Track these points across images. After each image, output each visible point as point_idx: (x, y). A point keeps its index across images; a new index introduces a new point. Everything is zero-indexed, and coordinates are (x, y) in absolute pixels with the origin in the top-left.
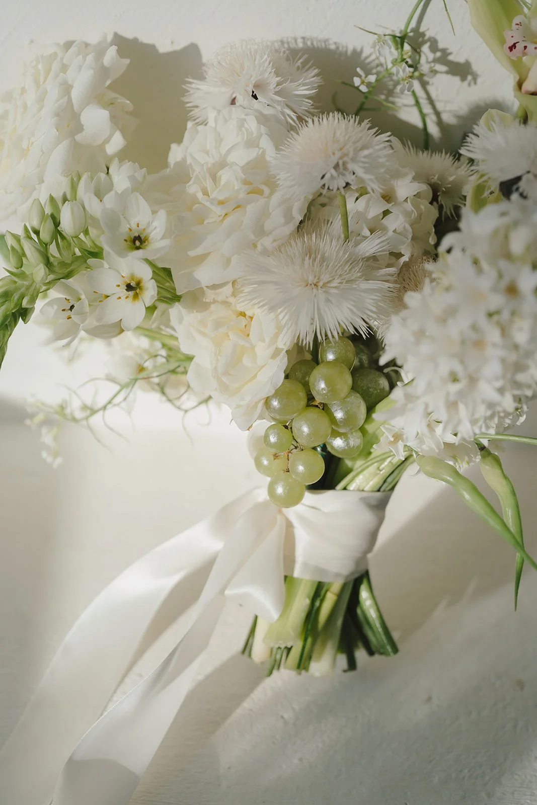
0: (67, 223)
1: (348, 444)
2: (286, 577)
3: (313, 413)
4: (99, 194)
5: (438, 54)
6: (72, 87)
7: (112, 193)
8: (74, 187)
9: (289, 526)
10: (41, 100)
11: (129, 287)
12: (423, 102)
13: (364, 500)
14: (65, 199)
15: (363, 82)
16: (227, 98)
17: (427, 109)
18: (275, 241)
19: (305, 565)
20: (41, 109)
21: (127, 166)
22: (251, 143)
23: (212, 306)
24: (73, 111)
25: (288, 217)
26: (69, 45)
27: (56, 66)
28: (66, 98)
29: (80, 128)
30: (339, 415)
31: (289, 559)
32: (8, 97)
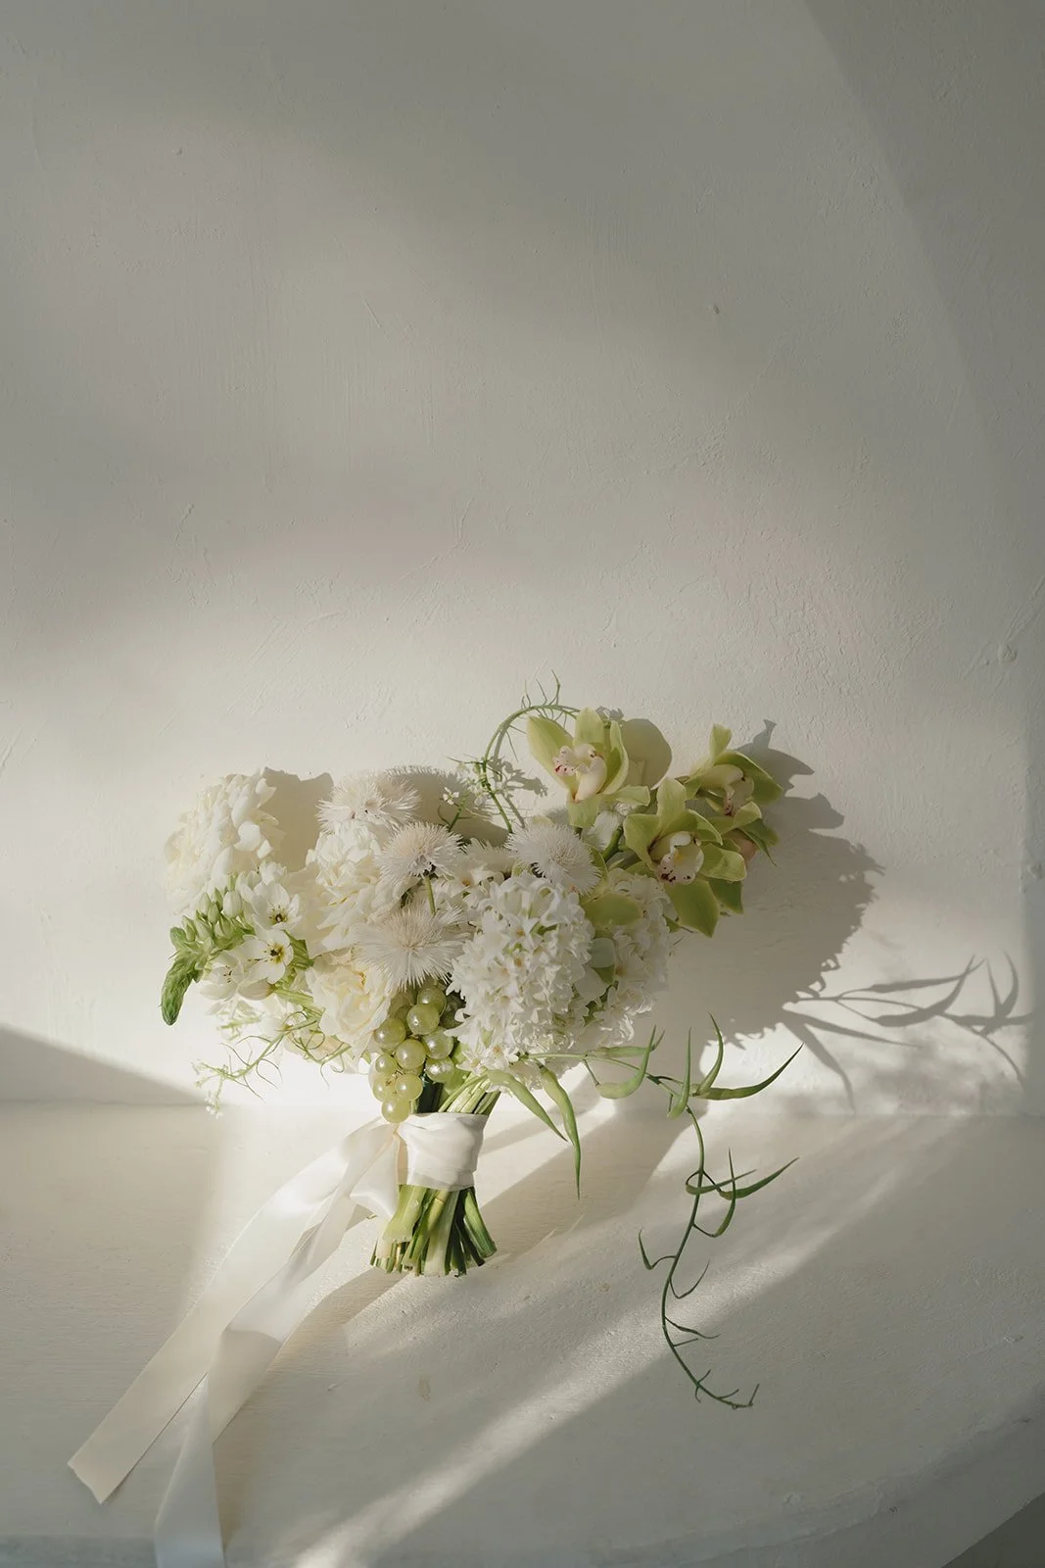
0: (228, 908)
1: (441, 1069)
2: (401, 1186)
3: (410, 1043)
4: (251, 886)
5: (514, 774)
6: (231, 809)
7: (260, 884)
8: (233, 882)
9: (403, 1144)
10: (209, 819)
11: (273, 953)
12: (507, 810)
13: (460, 1120)
14: (226, 891)
15: (450, 798)
16: (348, 814)
17: (511, 816)
18: (378, 916)
19: (416, 1174)
20: (208, 827)
21: (272, 865)
22: (363, 846)
23: (338, 969)
24: (232, 826)
25: (389, 896)
26: (230, 778)
27: (220, 795)
28: (227, 818)
29: (237, 839)
30: (432, 1045)
31: (403, 1172)
32: (183, 818)
